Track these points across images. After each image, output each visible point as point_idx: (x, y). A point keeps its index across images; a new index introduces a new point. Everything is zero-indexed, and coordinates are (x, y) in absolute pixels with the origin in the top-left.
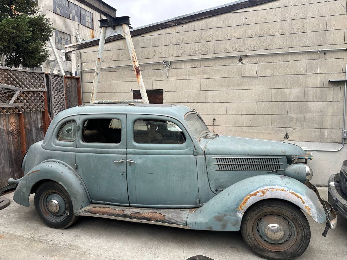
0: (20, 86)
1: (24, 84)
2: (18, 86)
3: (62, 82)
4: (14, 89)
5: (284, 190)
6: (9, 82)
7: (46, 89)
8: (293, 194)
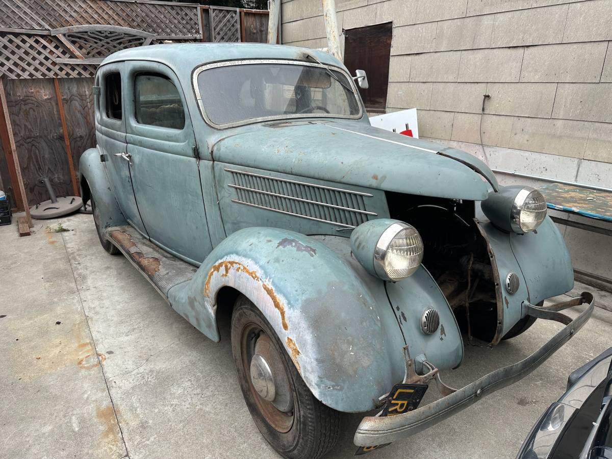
0: (154, 31)
1: (161, 28)
2: (151, 30)
3: (236, 22)
4: (141, 35)
5: (256, 276)
6: (135, 24)
7: (202, 36)
8: (269, 292)
